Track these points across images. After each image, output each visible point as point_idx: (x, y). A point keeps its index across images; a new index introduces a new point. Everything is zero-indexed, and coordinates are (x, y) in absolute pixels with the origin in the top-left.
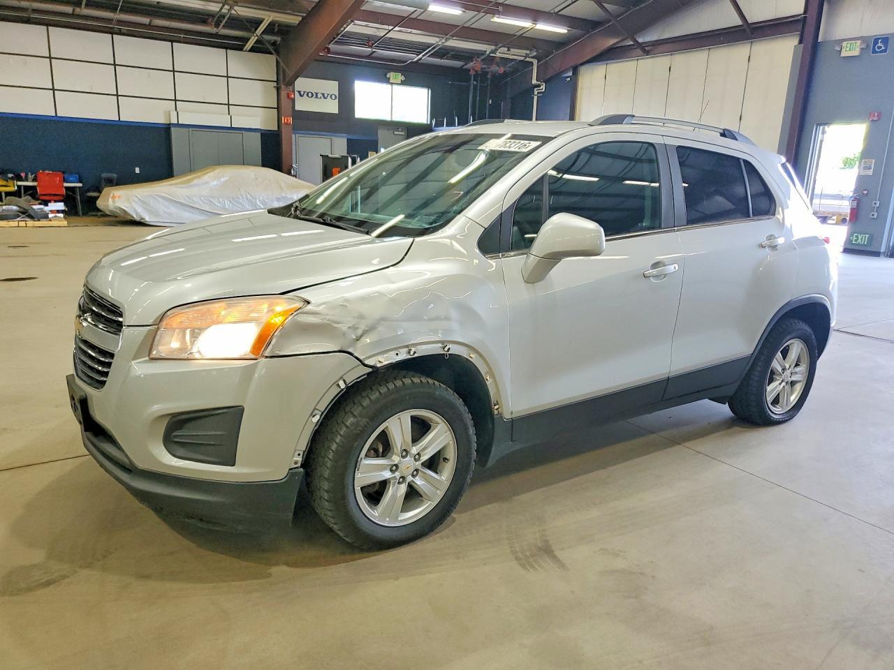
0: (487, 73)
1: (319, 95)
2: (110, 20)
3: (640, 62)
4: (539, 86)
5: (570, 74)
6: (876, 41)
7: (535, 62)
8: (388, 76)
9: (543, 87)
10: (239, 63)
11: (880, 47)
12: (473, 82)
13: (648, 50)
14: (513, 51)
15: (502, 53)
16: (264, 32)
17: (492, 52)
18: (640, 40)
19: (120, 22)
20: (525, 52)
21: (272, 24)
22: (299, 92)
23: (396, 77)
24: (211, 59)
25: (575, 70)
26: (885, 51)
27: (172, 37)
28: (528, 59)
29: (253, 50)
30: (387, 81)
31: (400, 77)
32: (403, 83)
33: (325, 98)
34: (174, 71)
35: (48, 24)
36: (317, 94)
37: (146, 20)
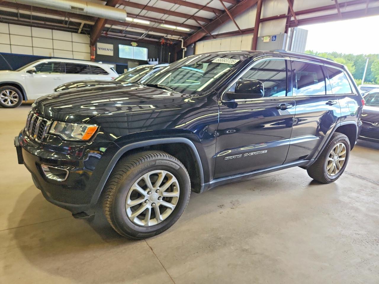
0: (167, 44)
1: (106, 49)
2: (29, 22)
3: (213, 41)
4: (184, 49)
5: (194, 45)
6: (273, 37)
7: (183, 40)
8: (131, 43)
9: (186, 49)
10: (76, 37)
11: (274, 39)
12: (162, 47)
13: (215, 37)
14: (173, 36)
15: (169, 37)
16: (83, 27)
17: (166, 36)
18: (212, 34)
19: (33, 23)
20: (178, 37)
21: (85, 25)
22: (99, 48)
23: (134, 44)
24: (66, 36)
25: (195, 43)
26: (275, 40)
27: (52, 28)
28: (180, 39)
29: (81, 33)
30: (131, 45)
31: (135, 44)
32: (137, 46)
33: (108, 50)
34: (53, 39)
35: (9, 23)
36: (105, 49)
37: (43, 22)
